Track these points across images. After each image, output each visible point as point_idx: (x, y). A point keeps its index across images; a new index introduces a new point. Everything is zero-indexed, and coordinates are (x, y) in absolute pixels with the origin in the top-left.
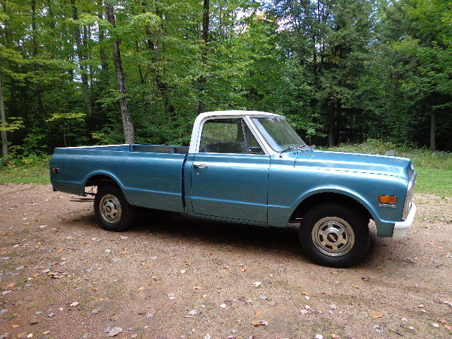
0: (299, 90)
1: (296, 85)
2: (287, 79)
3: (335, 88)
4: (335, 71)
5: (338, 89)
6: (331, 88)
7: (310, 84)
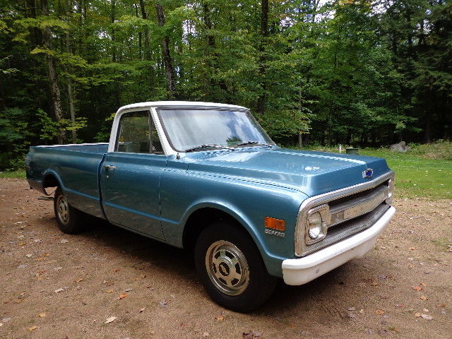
0: (386, 78)
1: (382, 73)
2: (372, 68)
3: (432, 73)
4: (432, 54)
5: (434, 74)
6: (427, 73)
7: (400, 71)
